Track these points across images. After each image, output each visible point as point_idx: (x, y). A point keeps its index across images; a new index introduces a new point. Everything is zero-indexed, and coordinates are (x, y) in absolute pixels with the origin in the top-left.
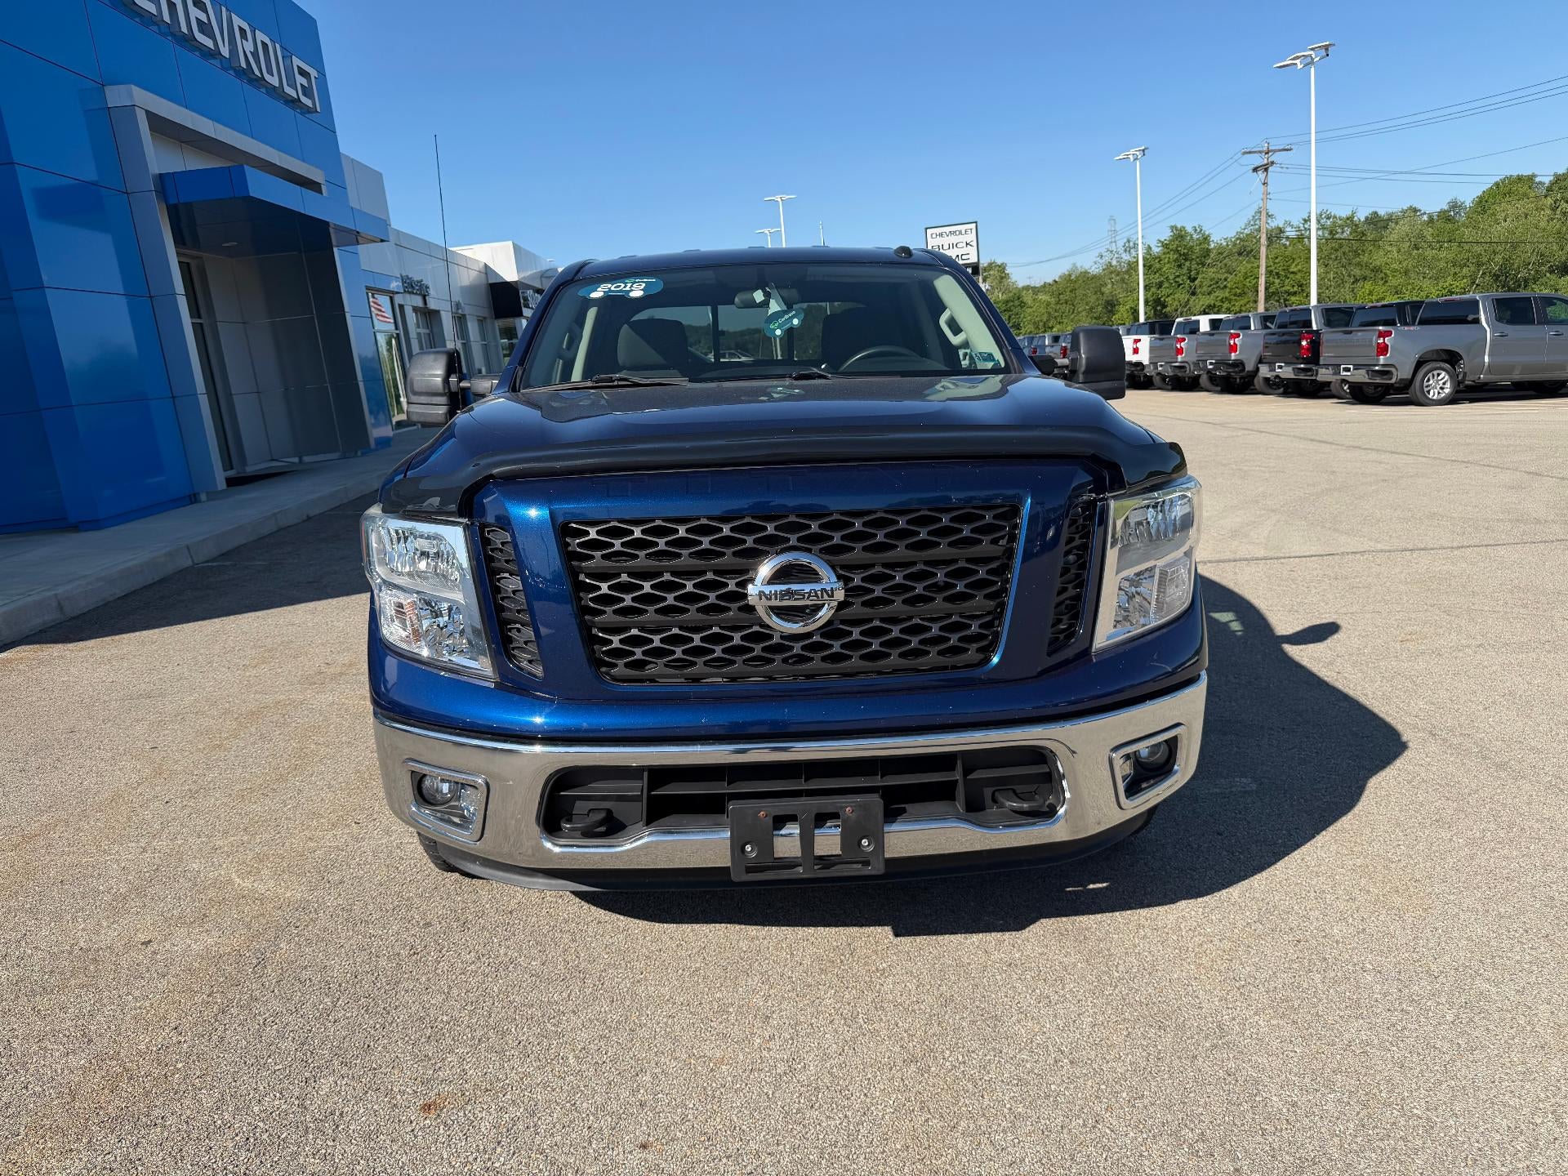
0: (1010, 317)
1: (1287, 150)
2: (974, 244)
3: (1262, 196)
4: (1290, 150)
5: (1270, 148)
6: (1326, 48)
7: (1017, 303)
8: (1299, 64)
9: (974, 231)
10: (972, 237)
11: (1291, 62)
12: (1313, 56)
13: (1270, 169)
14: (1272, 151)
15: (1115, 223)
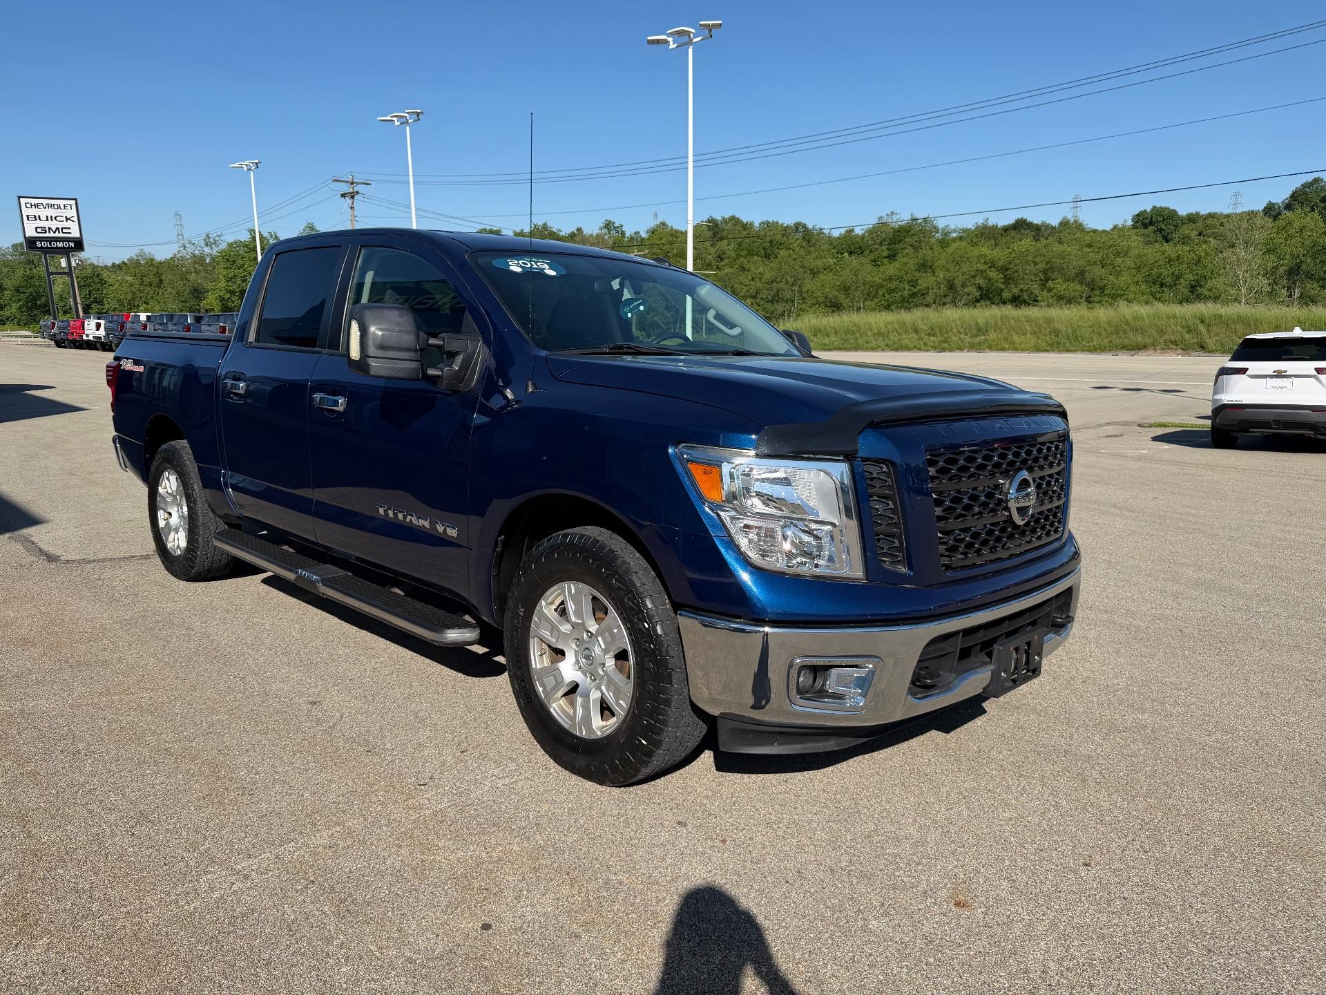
0: (90, 292)
1: (367, 184)
2: (75, 219)
3: (350, 218)
4: (369, 184)
5: (355, 180)
6: (418, 114)
7: (96, 280)
8: (396, 121)
9: (74, 207)
10: (72, 213)
11: (390, 118)
12: (408, 118)
13: (356, 197)
14: (356, 183)
15: (181, 219)
